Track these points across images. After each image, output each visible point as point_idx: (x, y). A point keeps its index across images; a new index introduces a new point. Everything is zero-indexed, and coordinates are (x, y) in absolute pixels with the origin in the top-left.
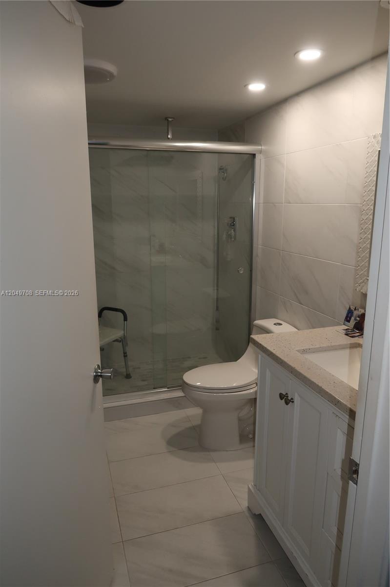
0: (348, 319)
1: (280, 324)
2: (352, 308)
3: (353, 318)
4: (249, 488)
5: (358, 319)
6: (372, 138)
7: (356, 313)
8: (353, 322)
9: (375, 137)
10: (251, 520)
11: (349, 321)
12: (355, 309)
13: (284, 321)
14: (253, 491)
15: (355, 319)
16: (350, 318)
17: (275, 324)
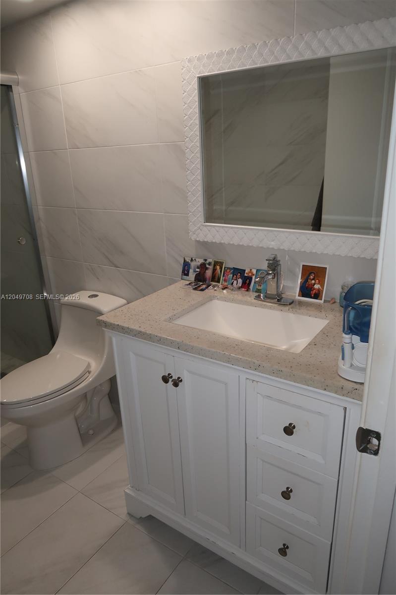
0: (185, 272)
1: (96, 296)
2: (188, 260)
3: (191, 271)
4: (126, 494)
5: (198, 270)
6: (187, 63)
7: (193, 264)
8: (193, 274)
9: (190, 61)
10: (138, 526)
11: (187, 275)
12: (192, 260)
13: (99, 292)
14: (133, 495)
15: (195, 271)
16: (188, 272)
17: (89, 297)
